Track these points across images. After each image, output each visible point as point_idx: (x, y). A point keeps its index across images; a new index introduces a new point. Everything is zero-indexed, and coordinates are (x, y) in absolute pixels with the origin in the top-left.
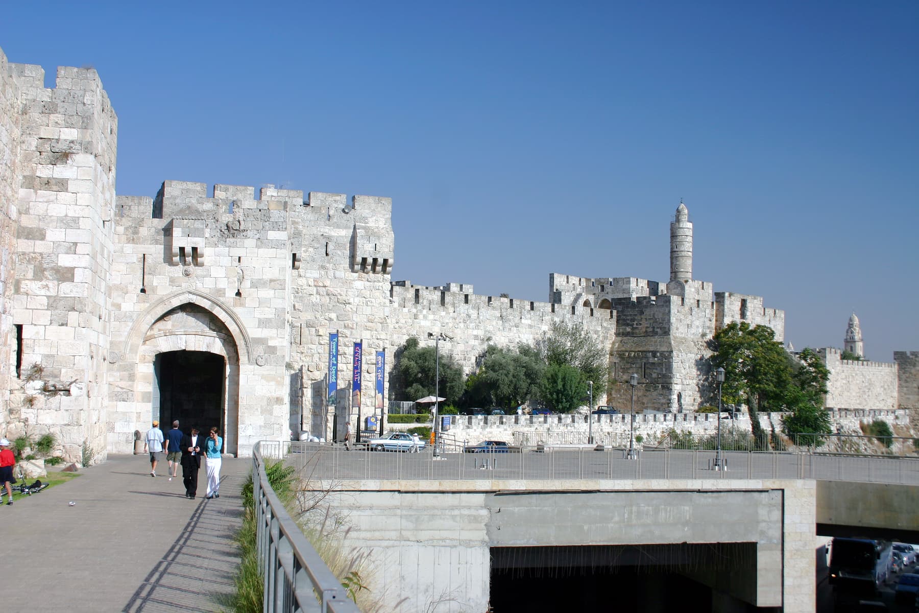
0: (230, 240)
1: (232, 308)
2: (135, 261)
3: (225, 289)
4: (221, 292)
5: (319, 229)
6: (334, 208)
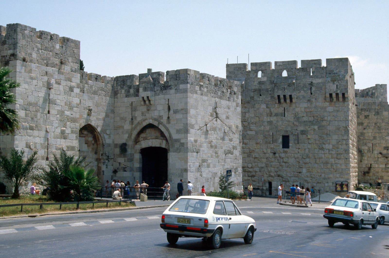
0: (164, 91)
1: (166, 125)
2: (129, 105)
3: (163, 115)
4: (161, 117)
5: (306, 80)
6: (314, 68)
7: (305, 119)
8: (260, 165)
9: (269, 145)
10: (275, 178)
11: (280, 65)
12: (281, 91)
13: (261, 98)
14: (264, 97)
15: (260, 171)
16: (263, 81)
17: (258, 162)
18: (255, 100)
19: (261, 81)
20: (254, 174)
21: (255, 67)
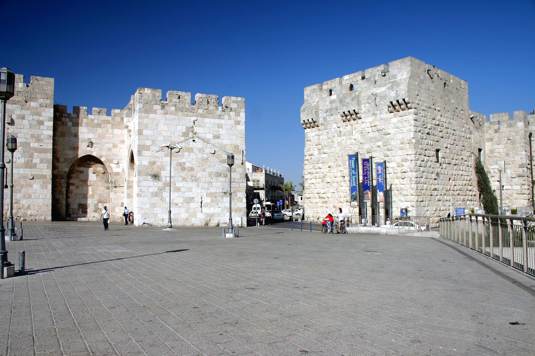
5: (370, 91)
6: (377, 76)
7: (371, 135)
8: (332, 191)
9: (339, 168)
10: (344, 203)
11: (347, 79)
12: (345, 108)
13: (332, 118)
14: (335, 116)
15: (332, 197)
16: (333, 100)
17: (330, 187)
18: (327, 120)
19: (331, 100)
20: (326, 199)
21: (326, 86)
